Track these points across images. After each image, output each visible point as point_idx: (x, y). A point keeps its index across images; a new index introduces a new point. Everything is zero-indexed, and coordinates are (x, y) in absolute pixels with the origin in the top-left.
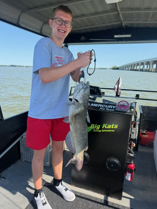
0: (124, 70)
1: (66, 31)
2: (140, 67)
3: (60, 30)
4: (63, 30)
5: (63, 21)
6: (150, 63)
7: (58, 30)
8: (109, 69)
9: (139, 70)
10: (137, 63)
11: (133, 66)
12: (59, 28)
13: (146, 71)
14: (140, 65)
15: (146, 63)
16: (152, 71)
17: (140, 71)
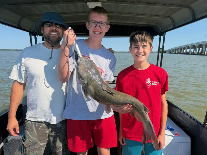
0: (172, 53)
1: (101, 32)
2: (190, 50)
3: (95, 32)
4: (98, 32)
5: (97, 23)
6: (203, 46)
7: (94, 32)
8: (156, 52)
9: (190, 53)
10: (187, 46)
11: (182, 49)
12: (94, 31)
13: (198, 54)
14: (191, 48)
15: (198, 46)
16: (205, 54)
17: (192, 54)
